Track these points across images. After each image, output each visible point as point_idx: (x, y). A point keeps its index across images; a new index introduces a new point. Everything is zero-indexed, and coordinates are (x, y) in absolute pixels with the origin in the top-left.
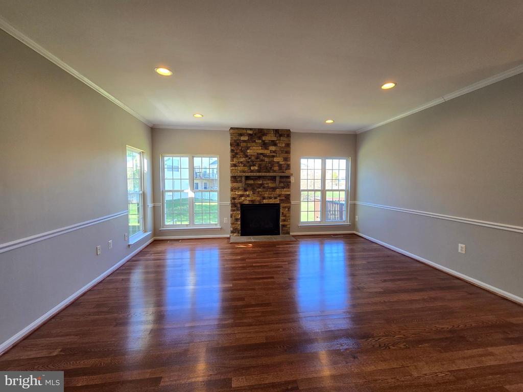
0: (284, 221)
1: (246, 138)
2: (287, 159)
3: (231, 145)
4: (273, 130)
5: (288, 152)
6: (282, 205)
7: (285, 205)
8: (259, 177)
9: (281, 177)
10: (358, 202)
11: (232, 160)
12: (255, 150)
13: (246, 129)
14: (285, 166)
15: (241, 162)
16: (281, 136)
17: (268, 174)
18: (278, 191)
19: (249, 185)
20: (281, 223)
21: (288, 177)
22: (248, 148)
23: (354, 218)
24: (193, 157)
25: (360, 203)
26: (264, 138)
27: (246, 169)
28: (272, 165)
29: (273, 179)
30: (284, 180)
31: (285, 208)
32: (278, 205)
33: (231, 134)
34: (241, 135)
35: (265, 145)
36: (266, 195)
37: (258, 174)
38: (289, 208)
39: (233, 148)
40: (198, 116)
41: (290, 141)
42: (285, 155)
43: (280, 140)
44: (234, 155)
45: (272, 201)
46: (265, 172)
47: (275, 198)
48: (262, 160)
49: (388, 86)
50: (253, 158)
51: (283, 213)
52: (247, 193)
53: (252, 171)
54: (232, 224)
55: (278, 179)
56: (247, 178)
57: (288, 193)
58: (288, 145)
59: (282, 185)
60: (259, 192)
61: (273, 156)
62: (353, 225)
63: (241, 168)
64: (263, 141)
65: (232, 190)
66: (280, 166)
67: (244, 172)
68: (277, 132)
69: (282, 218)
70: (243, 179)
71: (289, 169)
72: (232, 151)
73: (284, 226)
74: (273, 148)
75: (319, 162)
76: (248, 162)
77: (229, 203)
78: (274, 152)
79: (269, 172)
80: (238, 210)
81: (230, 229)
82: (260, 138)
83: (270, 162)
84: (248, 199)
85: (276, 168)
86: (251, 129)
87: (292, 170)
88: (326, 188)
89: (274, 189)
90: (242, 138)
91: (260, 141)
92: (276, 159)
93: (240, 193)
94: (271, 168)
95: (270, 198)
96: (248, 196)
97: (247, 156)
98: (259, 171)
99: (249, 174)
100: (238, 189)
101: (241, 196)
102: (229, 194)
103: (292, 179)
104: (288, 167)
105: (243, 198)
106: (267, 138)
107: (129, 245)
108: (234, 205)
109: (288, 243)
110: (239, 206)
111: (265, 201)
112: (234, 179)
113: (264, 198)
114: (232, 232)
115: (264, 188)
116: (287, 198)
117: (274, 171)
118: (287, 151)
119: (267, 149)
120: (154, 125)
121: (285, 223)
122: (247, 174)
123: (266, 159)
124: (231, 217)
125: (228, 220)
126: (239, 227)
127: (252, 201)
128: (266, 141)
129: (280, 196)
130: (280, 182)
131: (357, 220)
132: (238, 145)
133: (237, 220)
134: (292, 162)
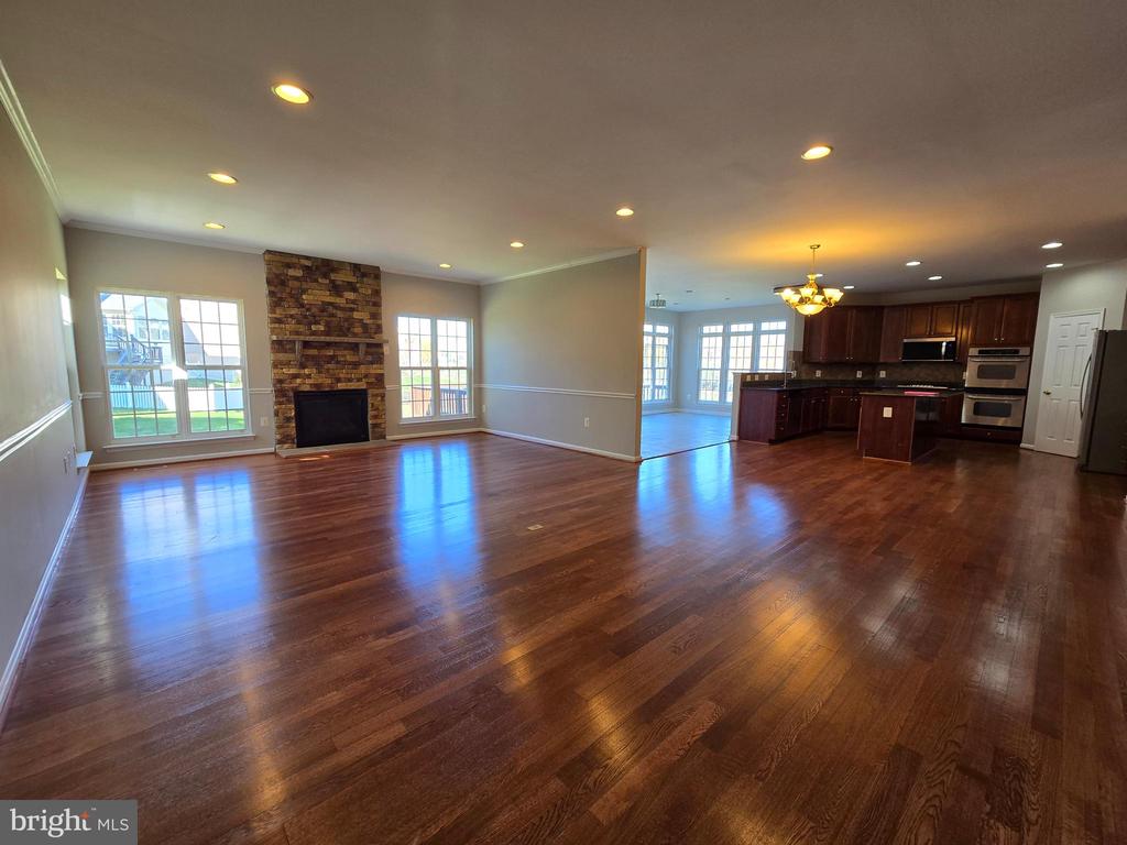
0: (375, 417)
1: (299, 273)
2: (376, 316)
3: (269, 282)
4: (350, 264)
5: (377, 304)
6: (370, 391)
7: (376, 391)
8: (328, 345)
9: (369, 345)
10: (486, 386)
11: (272, 311)
12: (316, 295)
13: (299, 257)
14: (373, 327)
15: (291, 316)
16: (364, 275)
17: (346, 339)
18: (363, 369)
19: (307, 357)
20: (370, 422)
21: (380, 346)
22: (304, 291)
23: (481, 410)
24: (179, 298)
25: (489, 386)
26: (333, 276)
27: (302, 328)
28: (352, 325)
29: (354, 347)
30: (373, 350)
31: (377, 395)
32: (365, 391)
33: (269, 263)
34: (289, 266)
35: (336, 289)
36: (342, 376)
37: (322, 338)
38: (383, 397)
39: (273, 289)
40: (214, 226)
41: (379, 285)
42: (373, 309)
43: (362, 283)
44: (276, 301)
45: (353, 386)
46: (338, 336)
47: (359, 380)
48: (333, 315)
50: (314, 310)
51: (373, 404)
52: (307, 371)
53: (314, 333)
54: (279, 427)
55: (362, 348)
56: (306, 344)
57: (379, 371)
58: (377, 293)
59: (370, 358)
60: (328, 369)
61: (352, 310)
62: (479, 418)
63: (291, 325)
64: (333, 282)
65: (275, 366)
66: (365, 326)
67: (298, 333)
68: (356, 267)
69: (371, 413)
70: (298, 346)
71: (381, 332)
72: (272, 294)
73: (375, 426)
74: (351, 295)
75: (426, 323)
76: (305, 317)
77: (270, 389)
78: (353, 302)
79: (346, 336)
80: (289, 402)
81: (273, 435)
82: (325, 276)
83: (346, 320)
84: (307, 381)
85: (358, 330)
86: (307, 258)
87: (385, 336)
88: (440, 365)
89: (356, 365)
90: (291, 272)
91: (328, 281)
92: (356, 315)
93: (293, 371)
94: (349, 329)
95: (350, 380)
96: (309, 376)
97: (302, 306)
98: (327, 333)
99: (307, 338)
100: (288, 364)
101: (295, 376)
102: (269, 375)
103: (386, 349)
104: (379, 329)
105: (298, 381)
106: (340, 278)
107: (79, 469)
108: (280, 393)
109: (384, 448)
110: (291, 394)
111: (341, 386)
112: (279, 345)
113: (339, 380)
114: (280, 442)
115: (338, 362)
116: (380, 379)
117: (355, 335)
118: (375, 302)
119: (341, 296)
121: (379, 421)
122: (302, 338)
123: (340, 314)
124: (276, 414)
125: (268, 422)
126: (293, 432)
127: (316, 385)
128: (338, 283)
129: (366, 376)
130: (367, 353)
131: (484, 410)
132: (283, 283)
133: (288, 419)
134: (384, 321)
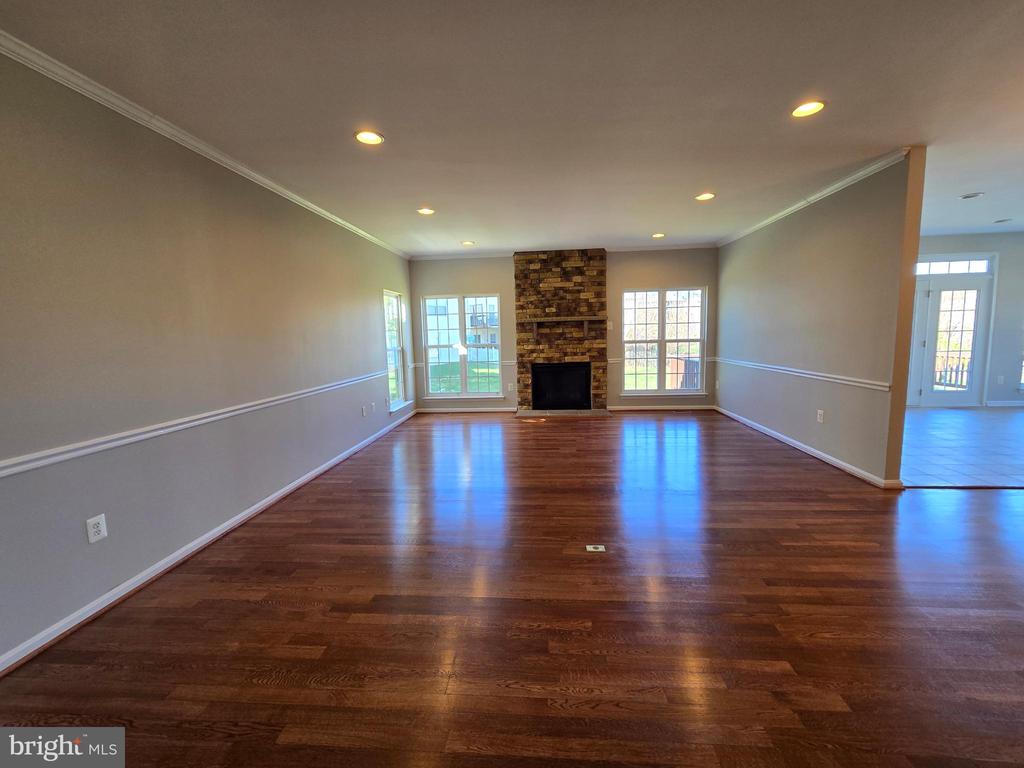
0: (597, 388)
1: (537, 266)
2: (600, 295)
3: (516, 277)
4: (579, 250)
5: (602, 284)
6: (592, 364)
7: (598, 364)
8: (558, 324)
9: (591, 322)
10: (719, 359)
11: (518, 300)
12: (551, 282)
13: (538, 253)
14: (598, 305)
15: (531, 302)
16: (590, 259)
17: (569, 319)
18: (587, 344)
19: (542, 335)
20: (592, 392)
21: (603, 322)
22: (540, 281)
23: (714, 385)
24: (464, 297)
25: (724, 360)
26: (564, 264)
27: (539, 311)
28: (578, 305)
29: (579, 325)
30: (596, 326)
31: (597, 368)
32: (588, 364)
33: (516, 262)
34: (530, 262)
35: (566, 275)
36: (568, 350)
37: (555, 319)
38: (605, 370)
39: (518, 282)
40: (468, 243)
41: (605, 266)
42: (598, 288)
43: (589, 266)
44: (521, 291)
45: (578, 359)
46: (568, 316)
47: (583, 354)
48: (562, 298)
49: (706, 196)
50: (548, 295)
51: (595, 376)
52: (541, 347)
53: (547, 315)
54: (520, 392)
55: (586, 325)
56: (540, 325)
57: (603, 346)
58: (602, 273)
59: (593, 334)
60: (558, 345)
61: (579, 291)
62: (712, 395)
63: (531, 310)
64: (563, 269)
65: (518, 343)
66: (590, 305)
67: (535, 316)
68: (583, 253)
69: (593, 384)
70: (535, 326)
71: (604, 309)
72: (518, 286)
73: (596, 396)
74: (578, 279)
75: (653, 297)
76: (542, 302)
77: (515, 362)
78: (581, 284)
79: (572, 315)
80: (527, 372)
81: (517, 399)
82: (558, 265)
83: (574, 301)
84: (542, 355)
85: (584, 309)
86: (544, 252)
87: (610, 311)
88: (667, 338)
89: (581, 340)
90: (532, 267)
91: (559, 269)
92: (583, 296)
93: (531, 347)
94: (575, 309)
95: (575, 354)
96: (542, 351)
97: (539, 293)
98: (557, 314)
99: (542, 320)
100: (527, 341)
101: (532, 351)
102: (514, 350)
103: (610, 325)
104: (603, 306)
105: (535, 355)
106: (569, 265)
107: (391, 413)
108: (521, 365)
109: (604, 418)
110: (529, 366)
111: (568, 359)
112: (522, 326)
113: (566, 354)
114: (520, 404)
115: (565, 339)
116: (602, 354)
117: (581, 314)
118: (600, 282)
119: (569, 280)
120: (413, 257)
121: (600, 392)
122: (539, 320)
123: (569, 296)
124: (519, 382)
125: (513, 387)
126: (530, 397)
127: (547, 359)
128: (569, 269)
129: (589, 350)
130: (590, 330)
131: (717, 387)
132: (526, 277)
133: (526, 386)
134: (609, 299)
